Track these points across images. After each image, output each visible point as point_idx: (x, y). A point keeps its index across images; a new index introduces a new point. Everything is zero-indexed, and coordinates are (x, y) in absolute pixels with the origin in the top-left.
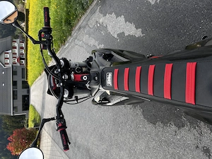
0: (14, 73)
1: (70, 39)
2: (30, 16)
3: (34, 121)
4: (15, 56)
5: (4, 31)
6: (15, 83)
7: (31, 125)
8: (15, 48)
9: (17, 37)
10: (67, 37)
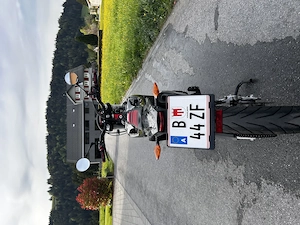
0: (86, 111)
1: (141, 72)
2: (103, 40)
3: (107, 170)
4: (86, 89)
5: (74, 59)
6: (87, 123)
7: (104, 174)
8: (87, 79)
9: (89, 65)
10: (138, 69)
